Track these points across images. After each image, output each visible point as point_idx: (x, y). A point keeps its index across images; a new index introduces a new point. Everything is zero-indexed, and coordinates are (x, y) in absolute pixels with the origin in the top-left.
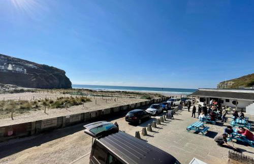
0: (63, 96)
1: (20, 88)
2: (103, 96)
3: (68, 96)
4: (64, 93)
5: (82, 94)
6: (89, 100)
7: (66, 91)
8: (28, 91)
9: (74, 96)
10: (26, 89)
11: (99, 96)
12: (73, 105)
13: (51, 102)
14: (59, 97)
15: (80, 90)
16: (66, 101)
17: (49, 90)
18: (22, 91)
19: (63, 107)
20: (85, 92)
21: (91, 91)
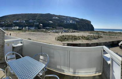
0: (90, 34)
2: (110, 35)
3: (92, 34)
4: (90, 33)
5: (98, 34)
6: (101, 37)
7: (91, 32)
8: (77, 32)
9: (95, 35)
11: (108, 35)
12: (93, 39)
13: (85, 37)
14: (88, 35)
15: (98, 31)
16: (91, 37)
17: (84, 32)
18: (75, 32)
19: (89, 40)
20: (100, 33)
21: (104, 32)
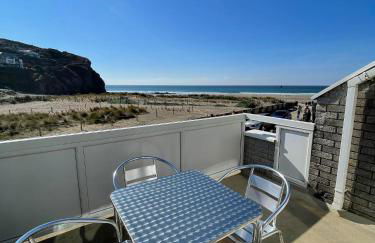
0: (98, 105)
1: (21, 95)
3: (104, 105)
4: (97, 101)
5: (127, 102)
6: (142, 111)
7: (99, 97)
8: (39, 99)
9: (117, 106)
10: (31, 95)
12: (120, 119)
13: (85, 115)
14: (92, 107)
15: (125, 94)
16: (108, 113)
17: (71, 97)
19: (105, 122)
20: (134, 98)
21: (143, 95)
